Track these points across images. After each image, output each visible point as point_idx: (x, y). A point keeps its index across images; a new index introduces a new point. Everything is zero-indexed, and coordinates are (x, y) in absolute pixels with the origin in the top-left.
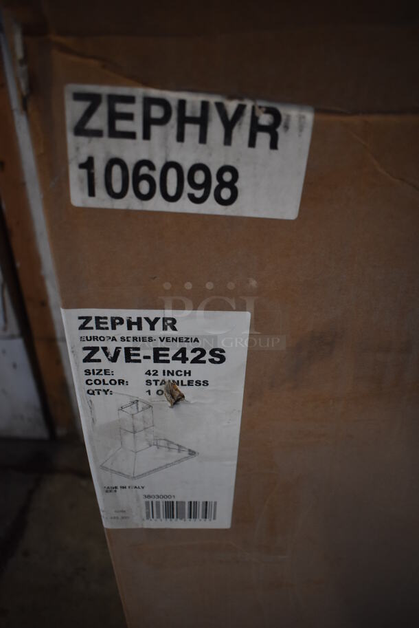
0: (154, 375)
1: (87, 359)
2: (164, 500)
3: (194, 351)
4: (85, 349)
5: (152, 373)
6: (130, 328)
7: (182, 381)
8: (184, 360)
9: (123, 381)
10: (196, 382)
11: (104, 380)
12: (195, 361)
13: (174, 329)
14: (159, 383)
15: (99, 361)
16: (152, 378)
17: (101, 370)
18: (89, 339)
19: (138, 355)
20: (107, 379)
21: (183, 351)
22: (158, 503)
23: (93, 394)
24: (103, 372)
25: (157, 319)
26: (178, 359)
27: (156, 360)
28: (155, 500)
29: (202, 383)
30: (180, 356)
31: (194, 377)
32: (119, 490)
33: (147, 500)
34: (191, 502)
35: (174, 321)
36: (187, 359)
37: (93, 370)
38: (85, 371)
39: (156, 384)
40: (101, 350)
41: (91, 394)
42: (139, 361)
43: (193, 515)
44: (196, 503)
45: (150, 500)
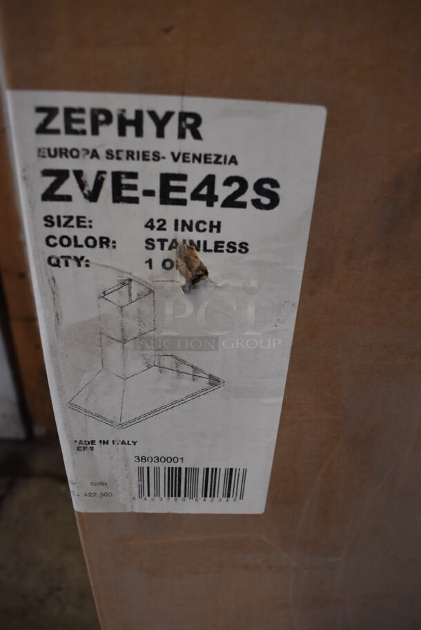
0: (160, 228)
1: (49, 196)
2: (167, 465)
3: (228, 182)
4: (46, 173)
5: (157, 225)
6: (122, 132)
7: (205, 242)
8: (211, 199)
9: (108, 239)
10: (229, 245)
11: (75, 238)
12: (230, 202)
13: (197, 136)
14: (167, 245)
15: (68, 198)
16: (156, 235)
17: (71, 218)
18: (53, 153)
19: (134, 187)
20: (82, 234)
21: (210, 181)
22: (157, 470)
23: (57, 265)
24: (74, 222)
25: (169, 115)
26: (201, 198)
27: (165, 200)
28: (152, 465)
29: (238, 248)
30: (204, 191)
31: (225, 236)
32: (97, 447)
33: (141, 464)
34: (208, 469)
35: (198, 119)
36: (216, 198)
37: (59, 217)
38: (45, 219)
39: (162, 248)
40: (72, 178)
41: (54, 265)
42: (135, 200)
43: (209, 492)
44: (215, 470)
45: (145, 465)
